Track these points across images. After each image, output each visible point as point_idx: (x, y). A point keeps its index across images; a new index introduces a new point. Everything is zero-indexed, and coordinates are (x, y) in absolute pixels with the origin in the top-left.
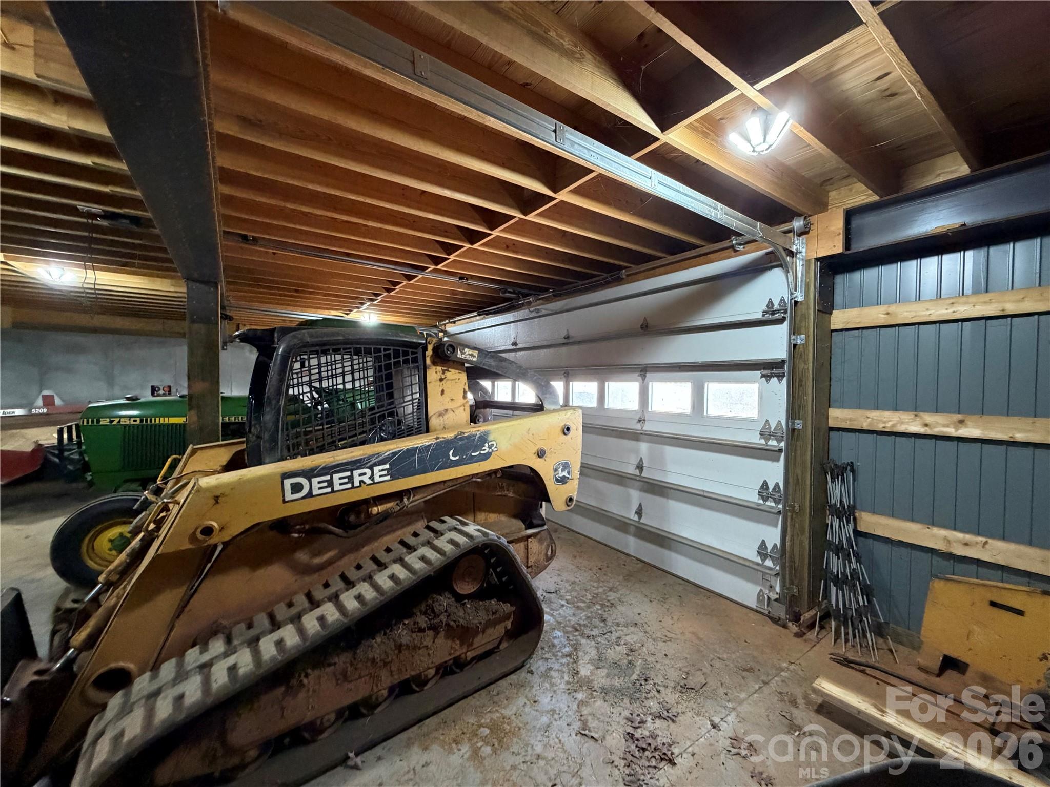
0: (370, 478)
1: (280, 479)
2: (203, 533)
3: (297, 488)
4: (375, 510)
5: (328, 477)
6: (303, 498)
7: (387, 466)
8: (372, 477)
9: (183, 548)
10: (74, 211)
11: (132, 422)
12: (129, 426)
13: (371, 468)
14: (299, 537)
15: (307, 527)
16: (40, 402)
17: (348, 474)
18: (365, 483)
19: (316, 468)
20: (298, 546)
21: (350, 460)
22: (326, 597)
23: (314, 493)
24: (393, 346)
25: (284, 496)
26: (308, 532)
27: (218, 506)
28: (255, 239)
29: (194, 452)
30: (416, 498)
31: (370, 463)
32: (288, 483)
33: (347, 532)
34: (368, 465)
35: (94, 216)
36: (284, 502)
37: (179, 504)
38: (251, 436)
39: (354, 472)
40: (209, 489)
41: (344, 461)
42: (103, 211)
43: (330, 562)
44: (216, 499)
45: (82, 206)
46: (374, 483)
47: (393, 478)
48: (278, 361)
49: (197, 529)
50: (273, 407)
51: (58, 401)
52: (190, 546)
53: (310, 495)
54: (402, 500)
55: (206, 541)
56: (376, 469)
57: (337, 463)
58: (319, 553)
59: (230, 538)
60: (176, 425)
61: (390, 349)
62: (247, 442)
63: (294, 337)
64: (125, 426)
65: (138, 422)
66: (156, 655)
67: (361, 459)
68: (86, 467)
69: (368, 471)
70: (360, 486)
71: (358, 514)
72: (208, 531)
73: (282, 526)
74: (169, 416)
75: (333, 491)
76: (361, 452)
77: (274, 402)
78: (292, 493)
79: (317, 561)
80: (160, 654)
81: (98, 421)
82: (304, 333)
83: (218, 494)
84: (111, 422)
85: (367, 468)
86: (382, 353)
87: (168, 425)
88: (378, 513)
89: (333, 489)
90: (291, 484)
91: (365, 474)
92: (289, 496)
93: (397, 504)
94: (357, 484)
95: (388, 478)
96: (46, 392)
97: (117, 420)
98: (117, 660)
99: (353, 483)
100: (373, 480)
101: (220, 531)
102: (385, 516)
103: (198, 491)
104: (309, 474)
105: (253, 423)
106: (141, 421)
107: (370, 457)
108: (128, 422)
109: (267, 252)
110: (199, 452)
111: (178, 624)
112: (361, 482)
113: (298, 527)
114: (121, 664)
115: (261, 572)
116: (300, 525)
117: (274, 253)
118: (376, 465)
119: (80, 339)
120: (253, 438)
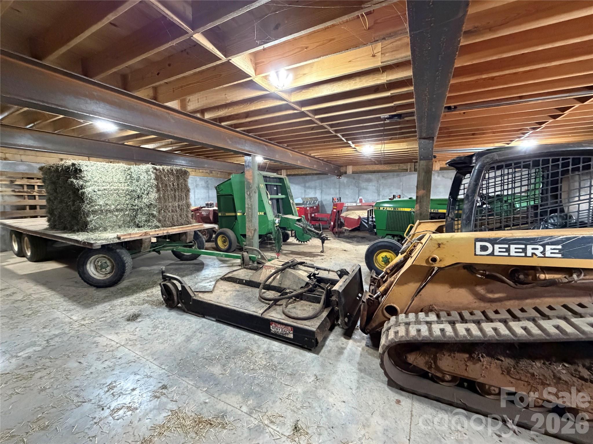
0: (541, 253)
1: (474, 241)
2: (432, 260)
3: (484, 248)
4: (542, 276)
5: (507, 246)
6: (487, 255)
7: (560, 247)
8: (543, 252)
9: (422, 264)
10: (379, 119)
11: (391, 210)
12: (389, 211)
13: (544, 246)
14: (481, 278)
15: (487, 273)
16: (358, 201)
17: (523, 246)
18: (536, 255)
19: (498, 239)
20: (479, 283)
21: (525, 237)
22: (497, 319)
23: (495, 254)
24: (572, 155)
25: (475, 251)
26: (487, 276)
27: (439, 248)
28: (455, 107)
29: (420, 223)
30: (587, 277)
31: (543, 242)
32: (479, 244)
33: (516, 285)
34: (541, 243)
35: (385, 119)
36: (475, 255)
37: (422, 244)
38: (448, 218)
39: (528, 246)
40: (436, 240)
41: (520, 238)
42: (389, 115)
43: (499, 300)
44: (439, 245)
45: (382, 116)
46: (545, 257)
47: (564, 256)
48: (475, 174)
49: (429, 258)
50: (470, 201)
51: (363, 201)
52: (426, 265)
53: (492, 254)
54: (571, 275)
55: (433, 264)
56: (548, 247)
57: (514, 238)
58: (492, 292)
59: (444, 266)
60: (407, 212)
61: (569, 158)
62: (446, 222)
63: (487, 158)
64: (388, 211)
65: (393, 210)
66: (406, 308)
67: (535, 238)
68: (374, 227)
69: (541, 249)
70: (532, 256)
71: (526, 275)
72: (434, 260)
73: (470, 268)
74: (404, 208)
75: (509, 255)
76: (536, 234)
77: (470, 198)
78: (481, 251)
79: (490, 296)
80: (408, 308)
81: (380, 208)
82: (494, 155)
83: (440, 242)
84: (384, 209)
85: (540, 245)
86: (560, 163)
87: (404, 212)
88: (545, 279)
89: (509, 254)
90: (481, 245)
91: (537, 249)
92: (478, 252)
93: (565, 277)
94: (529, 254)
95: (560, 256)
96: (360, 198)
97: (386, 208)
98: (393, 303)
99: (526, 253)
100: (544, 254)
101: (440, 261)
102: (552, 283)
103: (431, 239)
104: (493, 242)
105: (450, 211)
106: (394, 209)
107: (543, 238)
108: (389, 209)
109: (460, 113)
110: (422, 224)
111: (416, 299)
112: (533, 254)
113: (481, 272)
114: (395, 305)
115: (455, 290)
116: (483, 271)
117: (464, 113)
118: (548, 244)
119: (370, 176)
120: (449, 219)
